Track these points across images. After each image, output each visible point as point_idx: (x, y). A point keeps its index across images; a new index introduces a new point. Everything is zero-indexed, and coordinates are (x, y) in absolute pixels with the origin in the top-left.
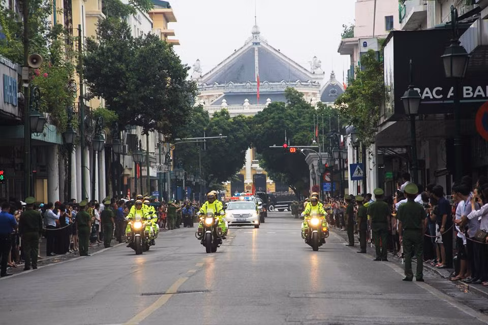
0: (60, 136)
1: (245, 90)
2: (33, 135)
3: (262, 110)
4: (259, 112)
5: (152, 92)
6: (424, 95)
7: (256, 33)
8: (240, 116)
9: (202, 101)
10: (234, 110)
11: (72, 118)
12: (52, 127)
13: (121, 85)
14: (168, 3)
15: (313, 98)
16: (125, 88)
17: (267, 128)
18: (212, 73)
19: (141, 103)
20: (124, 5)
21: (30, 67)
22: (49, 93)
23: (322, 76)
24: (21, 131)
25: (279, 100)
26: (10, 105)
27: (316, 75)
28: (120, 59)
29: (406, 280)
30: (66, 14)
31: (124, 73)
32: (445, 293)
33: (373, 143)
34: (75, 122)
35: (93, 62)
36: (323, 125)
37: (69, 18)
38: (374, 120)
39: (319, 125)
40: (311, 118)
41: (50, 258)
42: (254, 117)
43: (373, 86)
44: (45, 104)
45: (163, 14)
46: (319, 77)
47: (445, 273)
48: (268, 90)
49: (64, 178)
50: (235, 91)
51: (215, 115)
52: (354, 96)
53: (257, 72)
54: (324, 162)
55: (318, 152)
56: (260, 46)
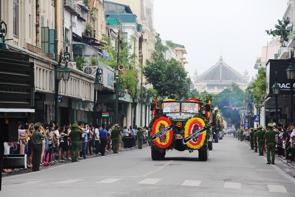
0: (132, 99)
1: (215, 83)
2: (119, 98)
3: (221, 92)
4: (220, 92)
5: (172, 82)
6: (282, 87)
7: (221, 60)
8: (212, 94)
9: (197, 87)
10: (210, 91)
11: (137, 92)
12: (129, 96)
13: (160, 79)
14: (184, 46)
15: (244, 87)
16: (161, 80)
17: (223, 99)
18: (202, 75)
19: (168, 87)
20: (164, 46)
21: (119, 70)
22: (127, 81)
23: (248, 78)
24: (114, 97)
25: (229, 88)
26: (110, 86)
27: (246, 77)
28: (159, 68)
29: (268, 163)
30: (139, 49)
31: (161, 74)
32: (282, 169)
33: (263, 106)
34: (139, 94)
35: (148, 69)
36: (247, 98)
37: (141, 51)
38: (263, 96)
39: (246, 98)
40: (242, 96)
41: (125, 149)
42: (218, 94)
43: (263, 82)
44: (126, 86)
45: (182, 50)
46: (247, 78)
47: (286, 161)
48: (226, 83)
49: (133, 116)
50: (212, 83)
51: (202, 93)
52: (255, 86)
53: (221, 76)
54: (246, 114)
55: (244, 110)
56: (222, 65)
